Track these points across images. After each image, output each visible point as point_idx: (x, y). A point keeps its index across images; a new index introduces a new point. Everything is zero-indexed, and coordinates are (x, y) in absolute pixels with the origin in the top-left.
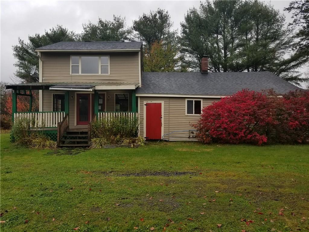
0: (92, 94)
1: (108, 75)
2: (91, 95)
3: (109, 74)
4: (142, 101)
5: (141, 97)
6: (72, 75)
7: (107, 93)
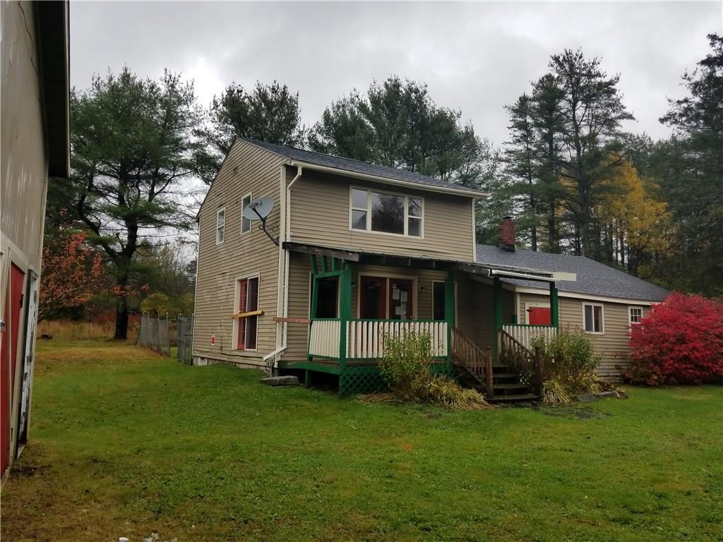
0: (391, 279)
1: (420, 240)
2: (388, 280)
3: (423, 238)
4: (523, 302)
5: (522, 294)
6: (352, 231)
7: (418, 278)
